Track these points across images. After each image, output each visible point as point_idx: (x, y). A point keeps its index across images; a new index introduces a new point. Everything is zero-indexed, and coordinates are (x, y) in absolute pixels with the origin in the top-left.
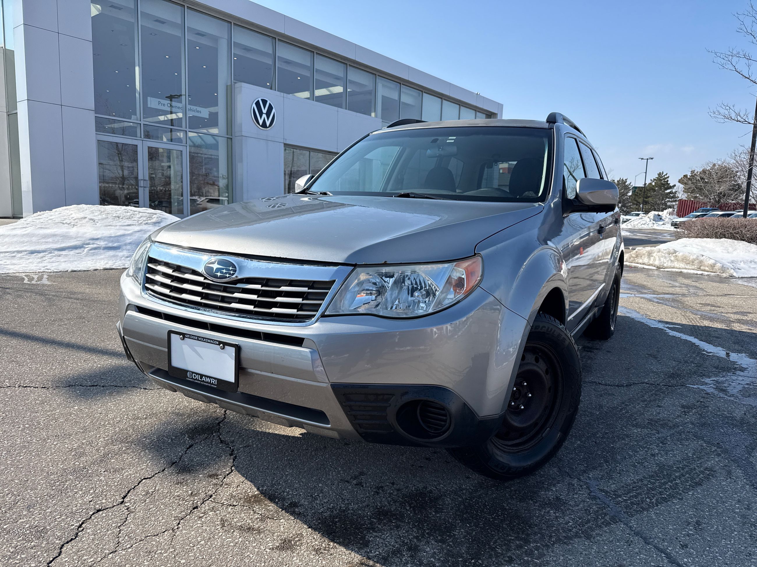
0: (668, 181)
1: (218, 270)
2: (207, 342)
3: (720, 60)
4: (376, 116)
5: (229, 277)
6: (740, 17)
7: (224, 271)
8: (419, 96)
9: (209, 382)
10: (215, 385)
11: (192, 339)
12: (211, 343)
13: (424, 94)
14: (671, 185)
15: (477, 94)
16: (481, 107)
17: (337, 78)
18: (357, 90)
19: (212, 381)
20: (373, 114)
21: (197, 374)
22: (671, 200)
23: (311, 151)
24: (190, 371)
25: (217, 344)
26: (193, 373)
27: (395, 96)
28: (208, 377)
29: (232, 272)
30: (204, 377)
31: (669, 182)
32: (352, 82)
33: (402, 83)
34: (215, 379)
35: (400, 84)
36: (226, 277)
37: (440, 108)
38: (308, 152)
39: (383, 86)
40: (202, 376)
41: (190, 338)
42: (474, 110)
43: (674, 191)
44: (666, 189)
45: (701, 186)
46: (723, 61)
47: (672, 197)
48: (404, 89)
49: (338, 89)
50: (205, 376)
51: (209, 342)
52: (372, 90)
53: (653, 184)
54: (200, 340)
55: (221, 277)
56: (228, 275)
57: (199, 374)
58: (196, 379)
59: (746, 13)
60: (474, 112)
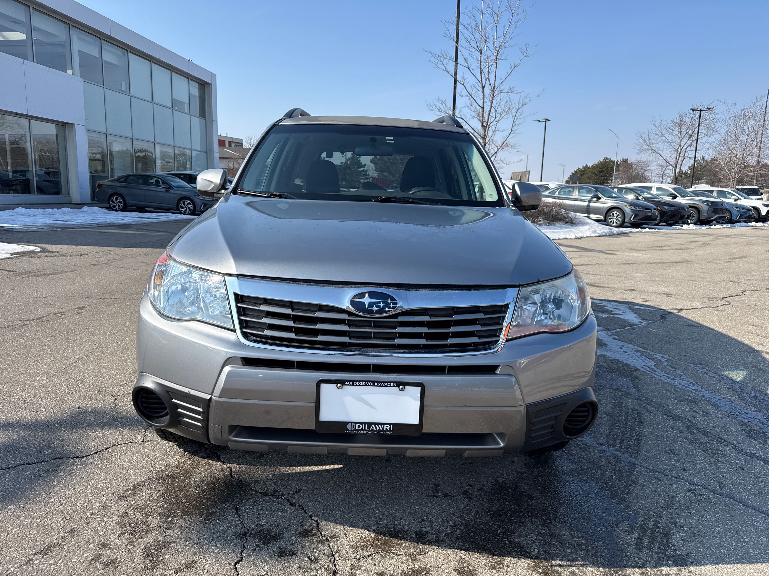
0: (360, 160)
1: (371, 305)
2: (380, 386)
3: (434, 60)
4: (73, 74)
5: (389, 311)
6: (447, 24)
7: (382, 305)
8: (124, 55)
9: (381, 429)
10: (390, 431)
11: (356, 385)
12: (386, 386)
13: (130, 54)
14: (363, 164)
15: (189, 60)
16: (194, 74)
17: (16, 22)
18: (44, 39)
19: (385, 428)
20: (70, 72)
21: (362, 423)
22: (363, 177)
23: (30, 119)
24: (351, 422)
25: (395, 386)
26: (356, 423)
27: (96, 53)
28: (378, 424)
29: (392, 305)
30: (373, 425)
31: (361, 162)
32: (38, 30)
33: (102, 38)
34: (390, 424)
35: (100, 39)
36: (385, 312)
37: (149, 71)
38: (27, 120)
39: (79, 38)
40: (369, 424)
41: (353, 385)
42: (187, 78)
43: (365, 169)
44: (359, 168)
45: (389, 166)
46: (437, 61)
47: (364, 175)
48: (105, 45)
49: (19, 36)
50: (375, 424)
51: (382, 386)
52: (65, 42)
53: (349, 162)
54: (369, 385)
55: (378, 312)
56: (387, 309)
57: (365, 423)
58: (362, 430)
59: (451, 22)
60: (186, 79)
